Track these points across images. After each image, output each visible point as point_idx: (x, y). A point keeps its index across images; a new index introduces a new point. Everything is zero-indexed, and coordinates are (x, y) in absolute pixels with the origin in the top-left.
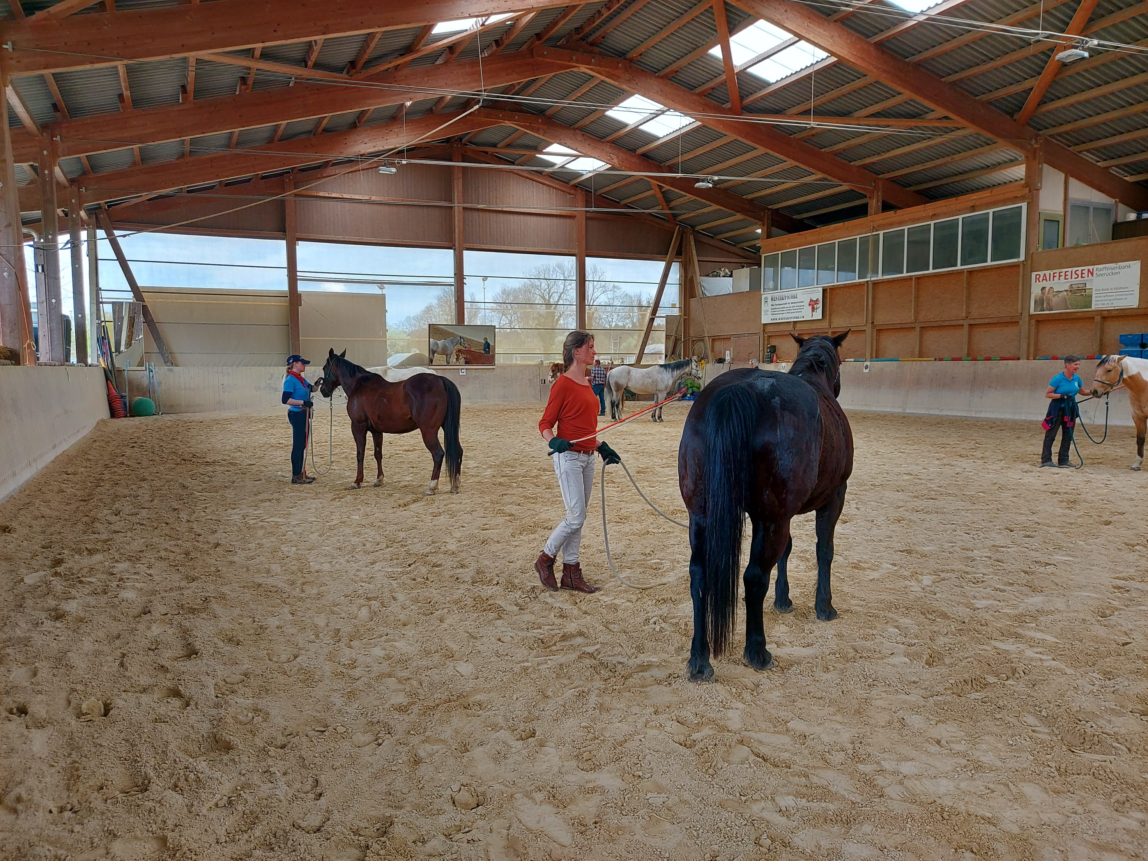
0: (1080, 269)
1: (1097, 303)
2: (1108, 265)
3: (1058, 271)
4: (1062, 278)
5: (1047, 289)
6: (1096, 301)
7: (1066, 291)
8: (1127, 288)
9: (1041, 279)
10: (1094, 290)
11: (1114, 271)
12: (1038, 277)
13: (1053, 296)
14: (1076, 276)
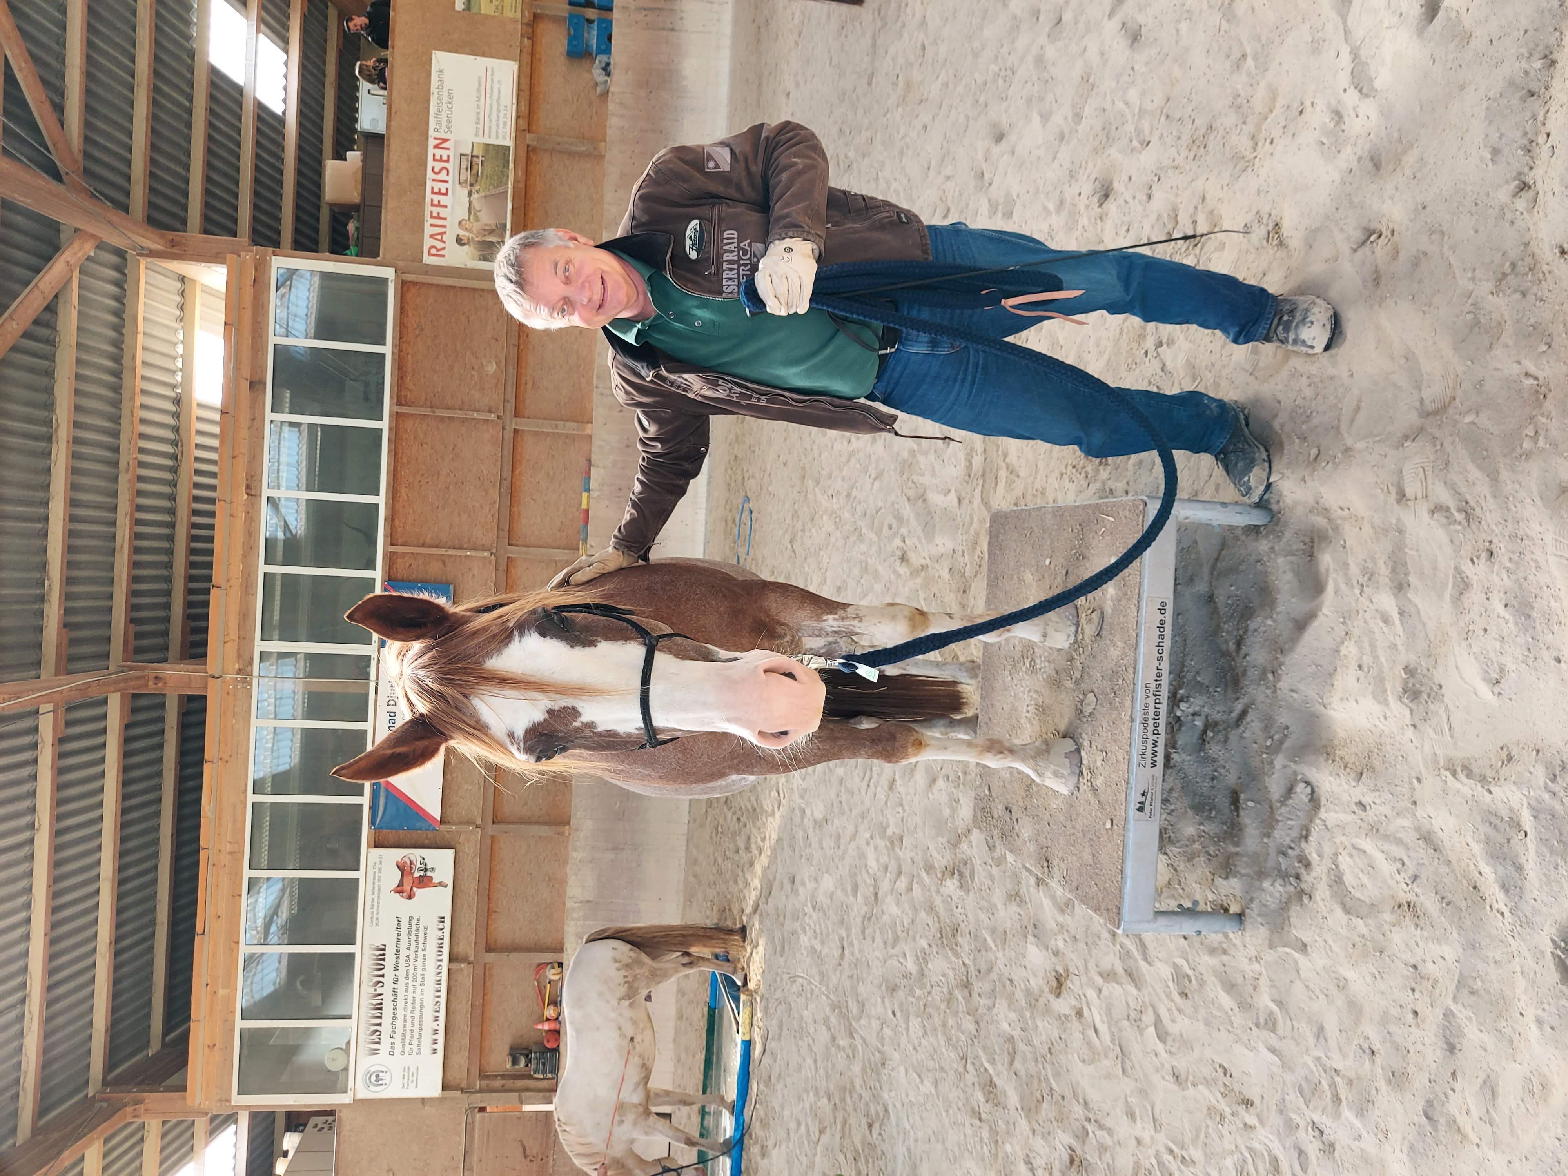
0: (430, 163)
1: (500, 135)
2: (433, 110)
3: (428, 208)
4: (444, 200)
5: (462, 233)
6: (497, 137)
7: (470, 194)
8: (479, 78)
9: (440, 245)
10: (477, 140)
11: (445, 100)
12: (433, 251)
13: (477, 220)
14: (444, 172)
